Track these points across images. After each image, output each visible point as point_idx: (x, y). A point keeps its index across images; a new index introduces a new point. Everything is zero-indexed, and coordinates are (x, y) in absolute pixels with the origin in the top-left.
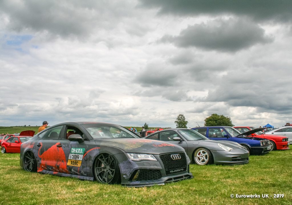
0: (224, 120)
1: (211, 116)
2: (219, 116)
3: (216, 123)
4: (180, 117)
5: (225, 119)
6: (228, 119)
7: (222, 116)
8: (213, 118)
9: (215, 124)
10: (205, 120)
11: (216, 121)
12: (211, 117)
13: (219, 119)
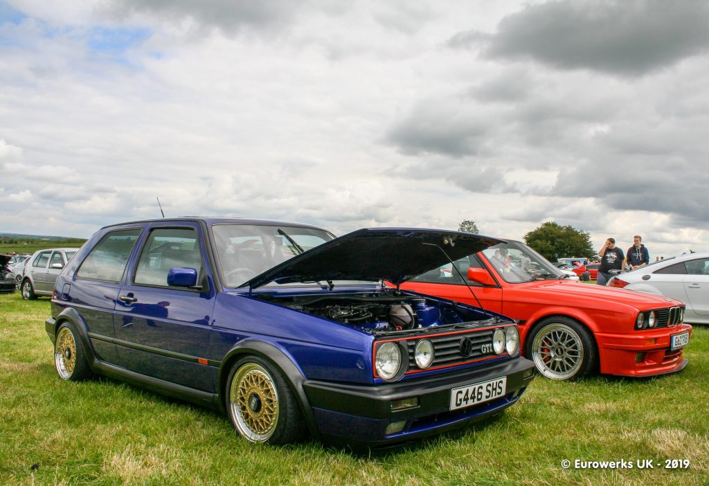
0: (571, 237)
1: (540, 227)
2: (560, 228)
3: (553, 244)
4: (466, 226)
5: (574, 238)
6: (584, 236)
7: (569, 229)
8: (545, 232)
9: (550, 246)
10: (526, 238)
11: (553, 240)
12: (541, 229)
13: (559, 237)
